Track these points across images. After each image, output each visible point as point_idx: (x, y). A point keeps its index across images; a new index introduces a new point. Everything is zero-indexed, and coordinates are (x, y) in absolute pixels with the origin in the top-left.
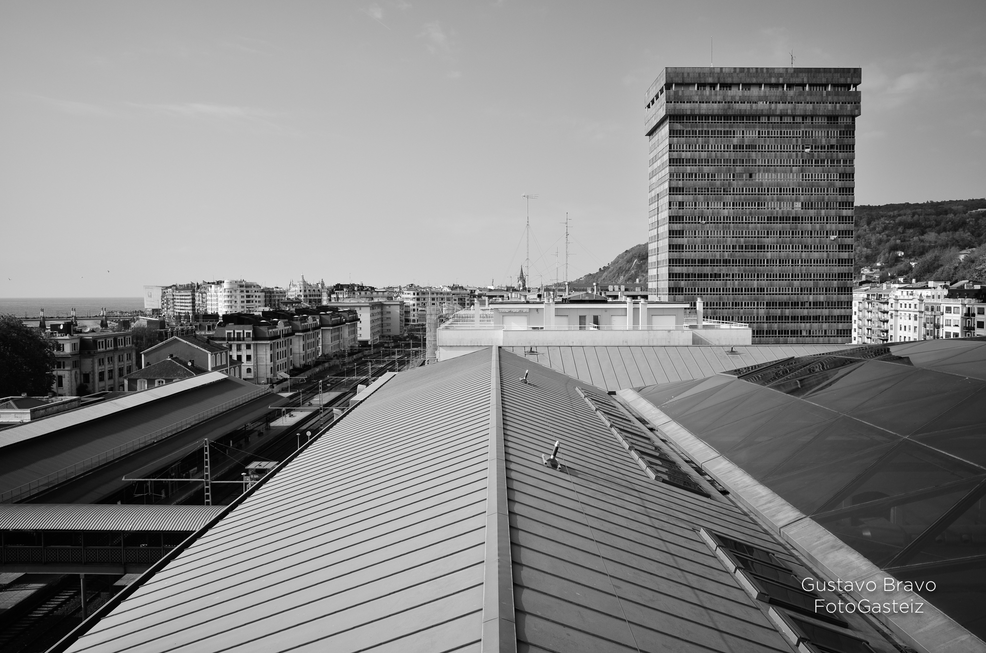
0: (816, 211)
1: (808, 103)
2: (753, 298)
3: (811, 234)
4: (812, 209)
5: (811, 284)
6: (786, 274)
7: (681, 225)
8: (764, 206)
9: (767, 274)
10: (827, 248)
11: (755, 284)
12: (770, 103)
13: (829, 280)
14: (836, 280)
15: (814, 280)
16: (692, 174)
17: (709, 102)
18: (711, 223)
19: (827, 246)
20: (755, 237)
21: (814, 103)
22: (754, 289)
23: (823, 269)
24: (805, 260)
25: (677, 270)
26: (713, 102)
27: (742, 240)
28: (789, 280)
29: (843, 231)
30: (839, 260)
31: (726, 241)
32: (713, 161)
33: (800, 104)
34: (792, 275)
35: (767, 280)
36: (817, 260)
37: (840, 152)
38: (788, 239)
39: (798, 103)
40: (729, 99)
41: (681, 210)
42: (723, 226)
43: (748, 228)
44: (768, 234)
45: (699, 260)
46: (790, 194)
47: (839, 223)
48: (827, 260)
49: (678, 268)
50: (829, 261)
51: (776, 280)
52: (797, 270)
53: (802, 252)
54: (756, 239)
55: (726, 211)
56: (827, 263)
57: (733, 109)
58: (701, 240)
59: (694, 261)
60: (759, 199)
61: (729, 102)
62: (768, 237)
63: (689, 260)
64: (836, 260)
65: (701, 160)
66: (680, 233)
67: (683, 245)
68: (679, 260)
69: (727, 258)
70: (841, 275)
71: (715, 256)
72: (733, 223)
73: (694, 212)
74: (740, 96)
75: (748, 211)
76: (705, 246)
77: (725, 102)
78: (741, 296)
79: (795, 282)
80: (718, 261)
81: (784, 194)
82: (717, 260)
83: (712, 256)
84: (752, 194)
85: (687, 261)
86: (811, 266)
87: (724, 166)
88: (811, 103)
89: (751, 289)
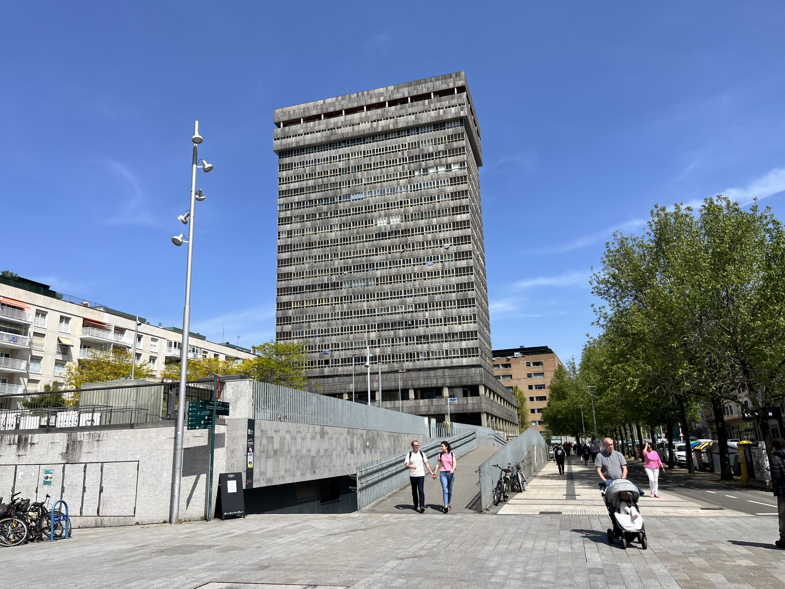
0: (426, 220)
1: (410, 114)
2: (363, 321)
3: (423, 246)
4: (422, 219)
5: (426, 299)
6: (398, 292)
7: (289, 253)
8: (372, 223)
9: (378, 294)
10: (442, 258)
11: (365, 305)
12: (372, 122)
13: (447, 293)
14: (454, 292)
15: (429, 294)
16: (300, 203)
17: (314, 133)
18: (319, 247)
19: (442, 256)
20: (363, 256)
21: (416, 113)
22: (364, 310)
23: (439, 281)
24: (418, 274)
25: (285, 299)
26: (317, 132)
27: (350, 260)
28: (401, 297)
29: (458, 238)
30: (456, 269)
31: (334, 264)
32: (320, 186)
33: (402, 118)
34: (405, 291)
35: (378, 300)
36: (432, 273)
37: (450, 156)
38: (398, 254)
39: (400, 116)
40: (332, 126)
41: (289, 239)
42: (330, 249)
43: (356, 248)
44: (377, 252)
45: (306, 286)
46: (398, 208)
47: (454, 230)
48: (442, 271)
49: (286, 297)
50: (445, 272)
51: (388, 299)
52: (409, 285)
53: (414, 265)
54: (364, 258)
55: (333, 234)
56: (443, 274)
57: (335, 134)
58: (309, 266)
59: (301, 288)
60: (366, 217)
61: (331, 129)
62: (377, 255)
63: (297, 287)
64: (453, 270)
65: (308, 188)
66: (288, 262)
67: (291, 273)
68: (288, 288)
69: (334, 281)
70: (460, 286)
71: (323, 280)
72: (341, 245)
73: (302, 239)
74: (342, 122)
75: (355, 231)
76: (312, 271)
77: (328, 130)
78: (350, 320)
79: (408, 299)
80: (327, 285)
81: (392, 209)
82: (325, 284)
83: (320, 281)
84: (359, 213)
85: (295, 289)
86: (425, 279)
87: (331, 190)
88: (413, 114)
89: (361, 311)
